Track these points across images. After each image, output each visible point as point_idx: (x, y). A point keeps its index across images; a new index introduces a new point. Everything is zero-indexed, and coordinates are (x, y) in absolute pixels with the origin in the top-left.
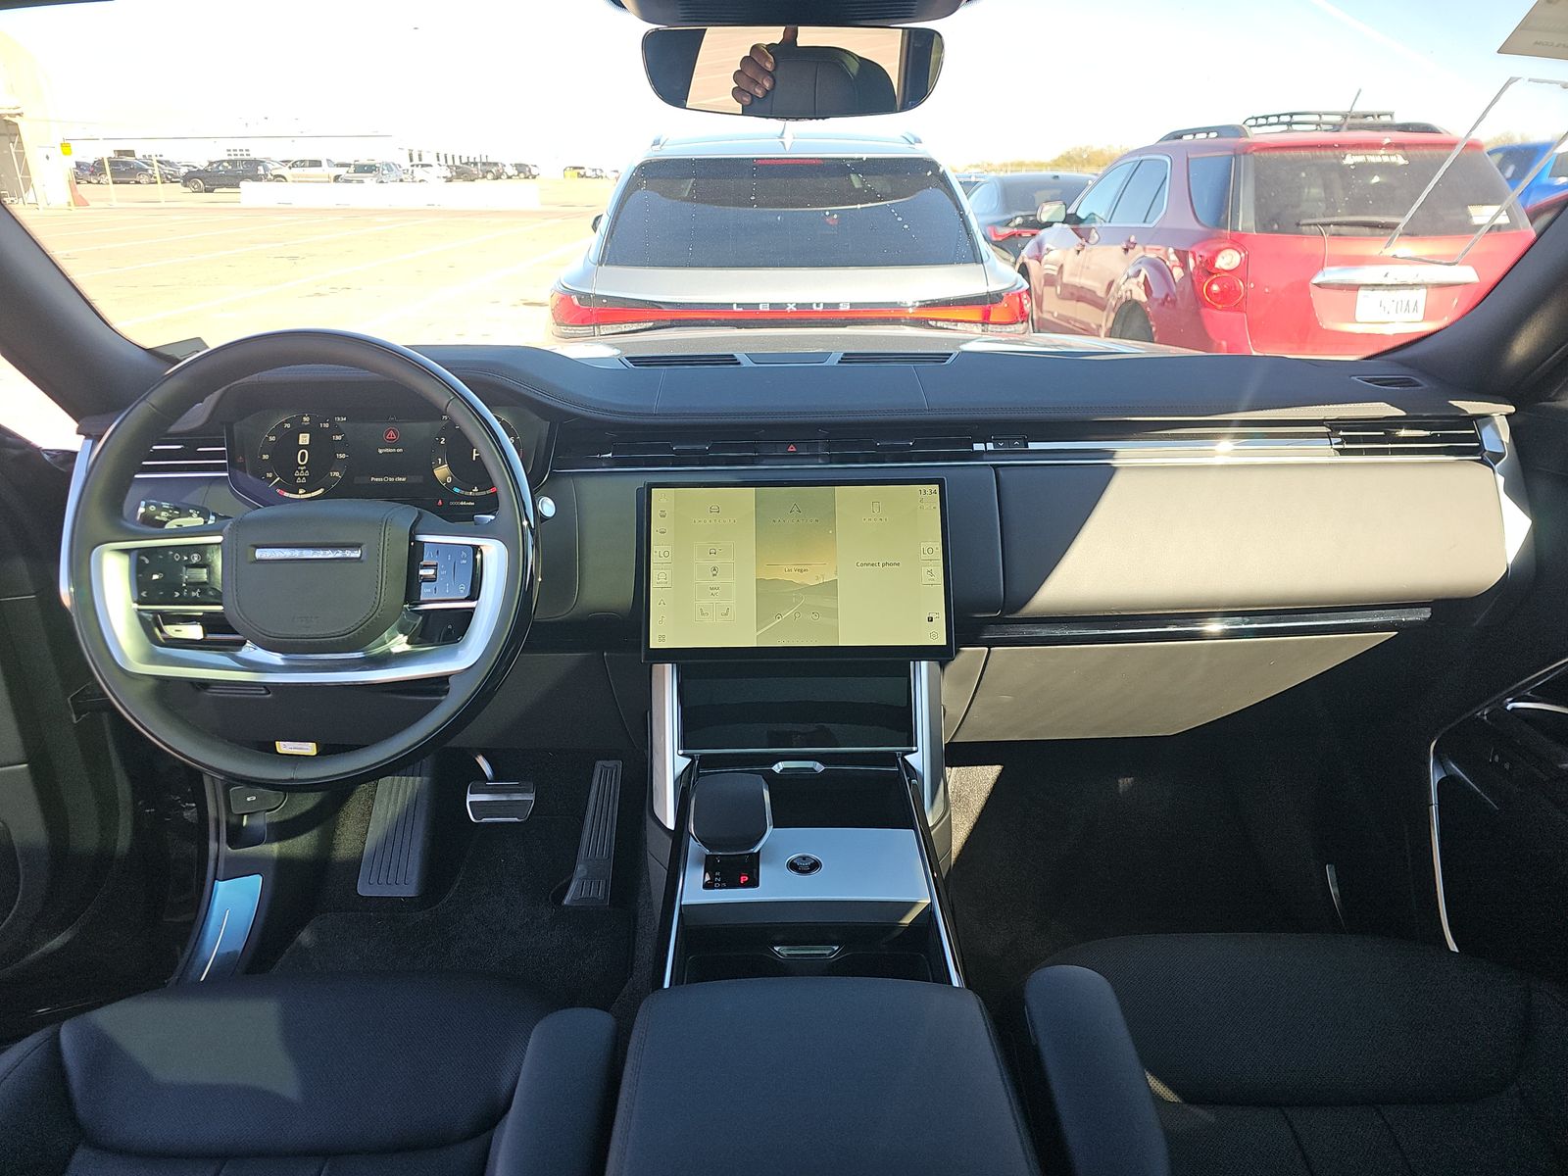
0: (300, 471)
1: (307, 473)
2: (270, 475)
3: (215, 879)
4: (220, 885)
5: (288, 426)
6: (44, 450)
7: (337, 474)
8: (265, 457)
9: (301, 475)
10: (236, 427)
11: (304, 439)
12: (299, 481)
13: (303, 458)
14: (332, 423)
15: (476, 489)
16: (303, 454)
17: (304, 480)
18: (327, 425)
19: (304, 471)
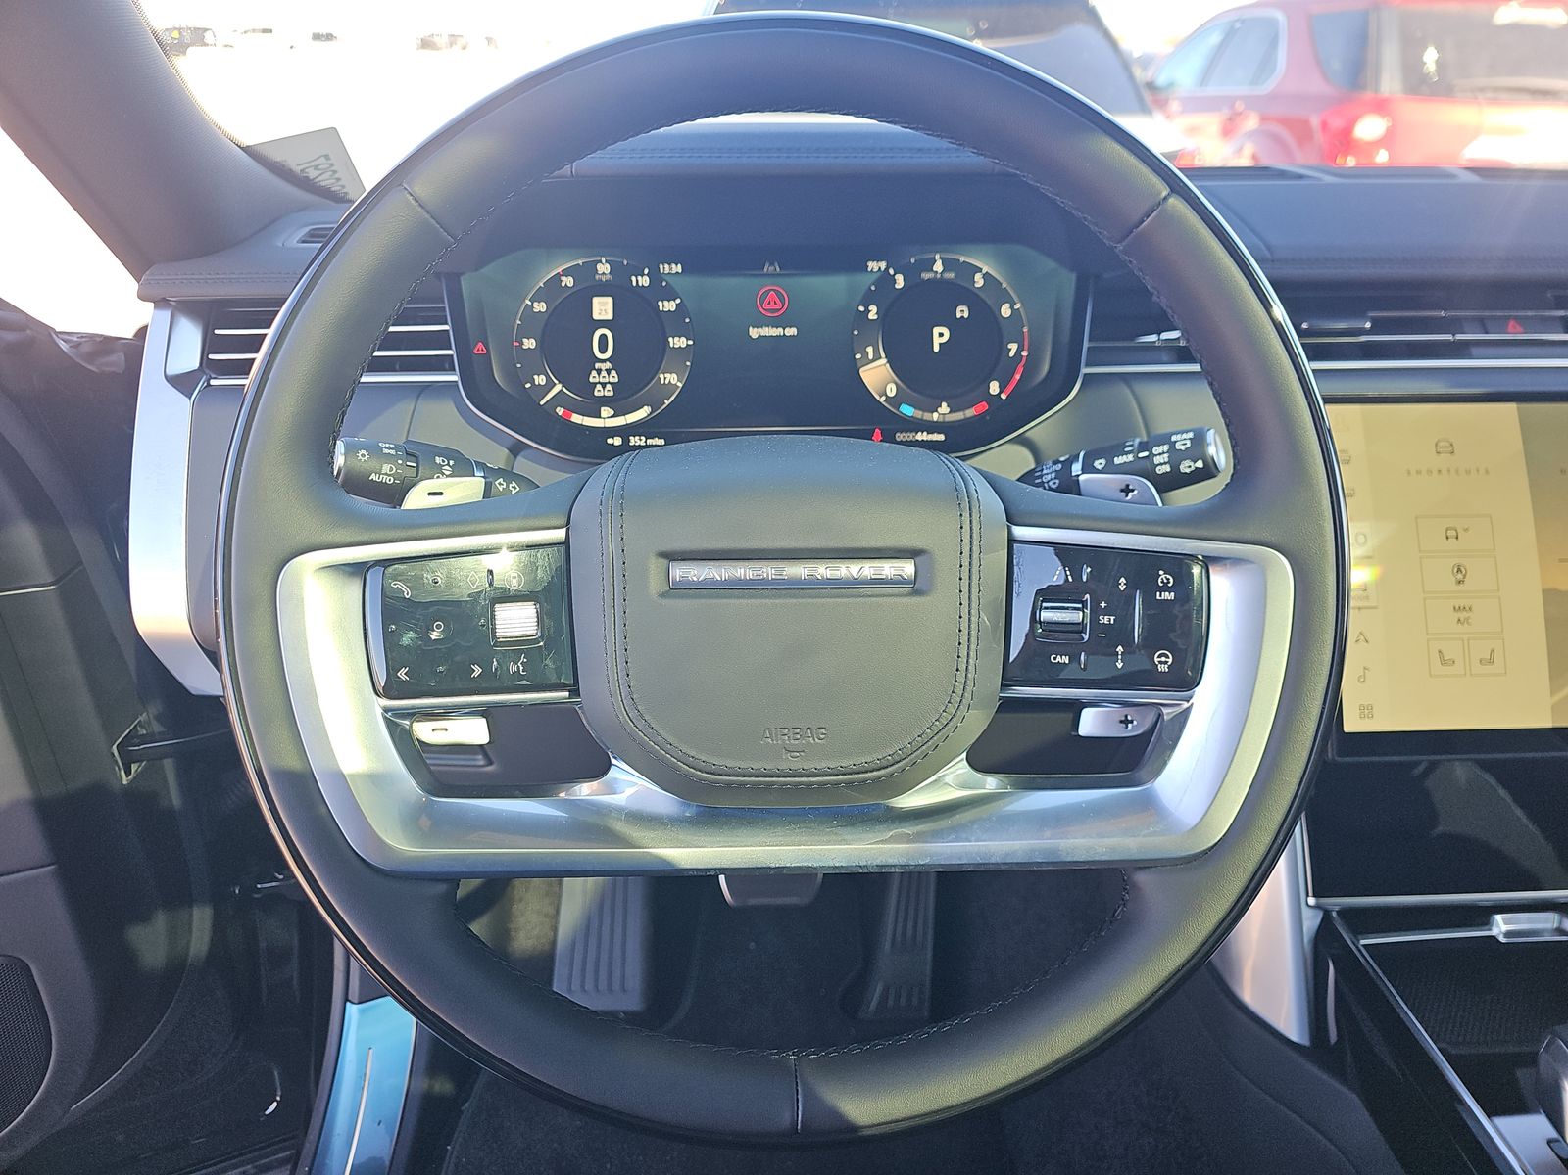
0: (599, 371)
1: (614, 377)
2: (540, 380)
3: (346, 999)
4: (352, 1009)
5: (568, 281)
6: (57, 333)
7: (672, 378)
8: (530, 343)
9: (604, 380)
10: (465, 284)
11: (603, 308)
12: (599, 392)
13: (603, 346)
14: (655, 276)
15: (944, 408)
16: (603, 338)
17: (609, 391)
18: (644, 281)
19: (608, 372)
